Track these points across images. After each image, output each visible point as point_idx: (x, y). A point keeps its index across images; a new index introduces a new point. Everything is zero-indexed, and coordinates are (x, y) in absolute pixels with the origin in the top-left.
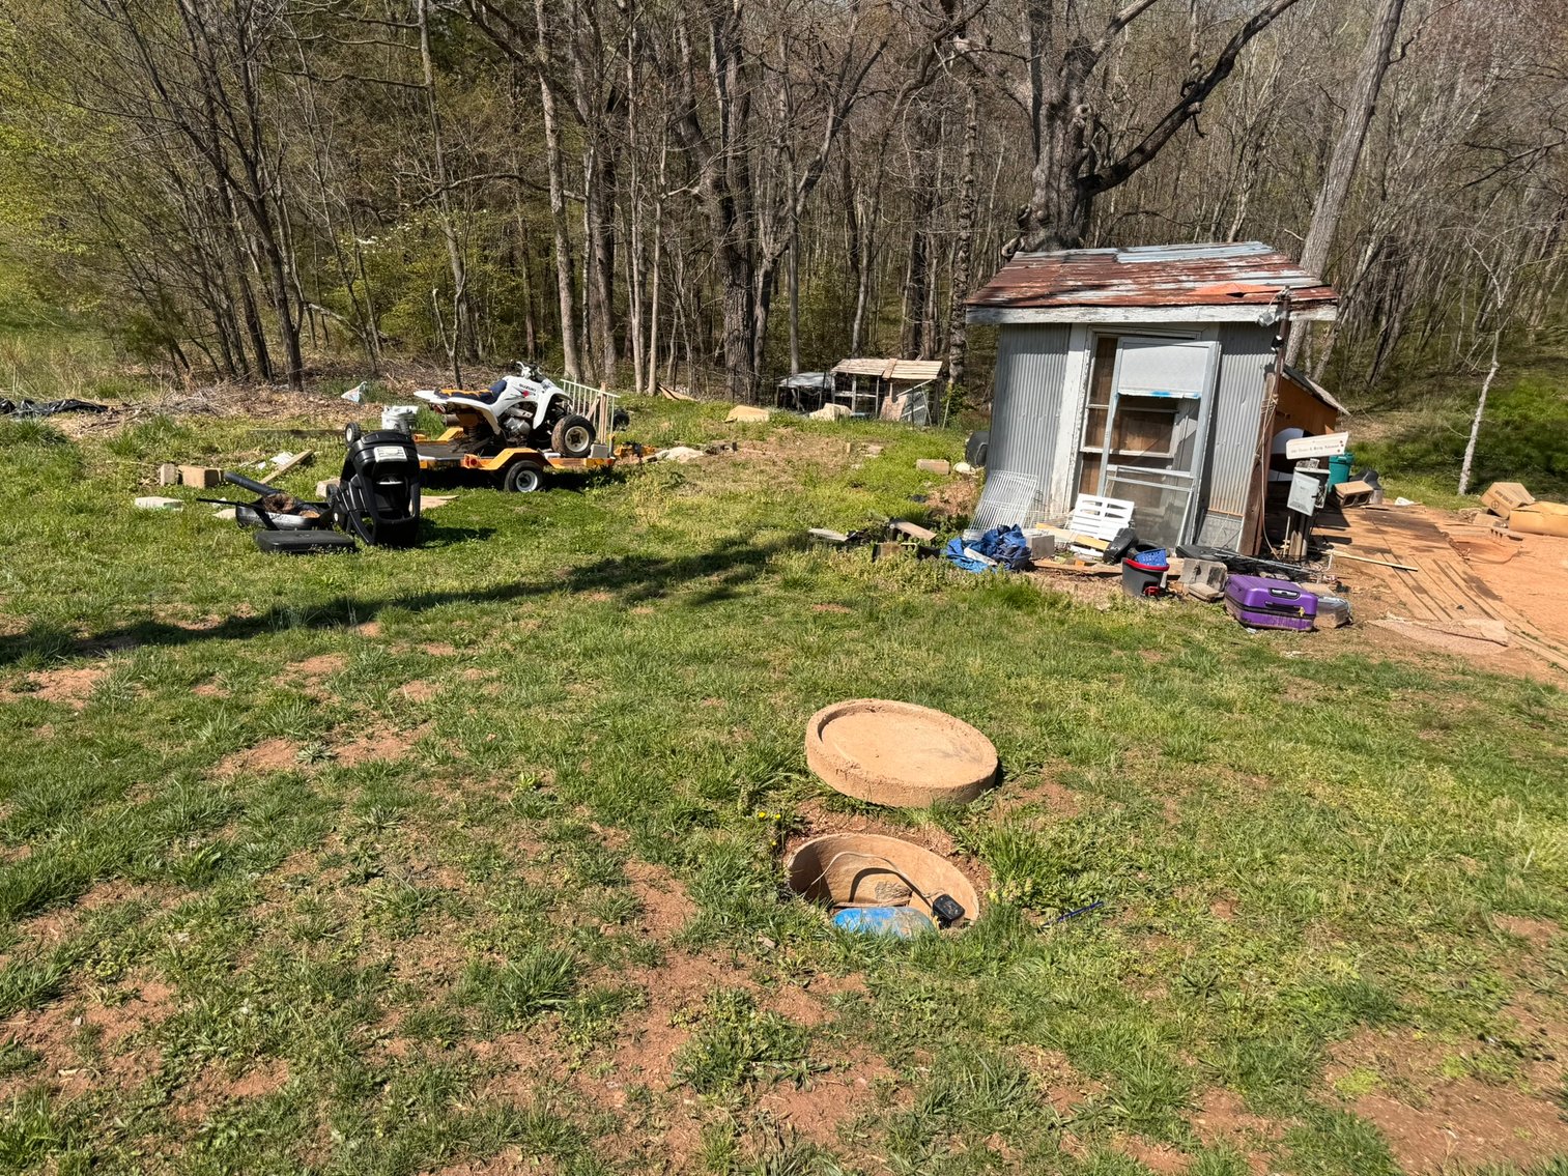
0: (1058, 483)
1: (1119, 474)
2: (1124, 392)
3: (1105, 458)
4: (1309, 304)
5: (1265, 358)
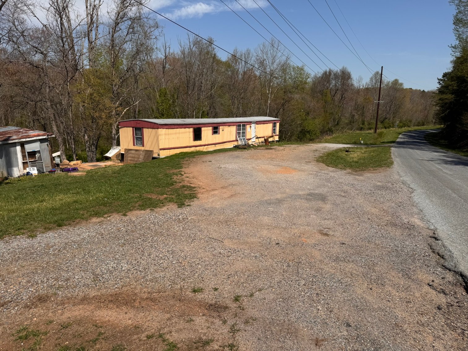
0: (20, 168)
1: (32, 164)
2: (28, 151)
3: (28, 162)
4: (51, 135)
5: (47, 143)
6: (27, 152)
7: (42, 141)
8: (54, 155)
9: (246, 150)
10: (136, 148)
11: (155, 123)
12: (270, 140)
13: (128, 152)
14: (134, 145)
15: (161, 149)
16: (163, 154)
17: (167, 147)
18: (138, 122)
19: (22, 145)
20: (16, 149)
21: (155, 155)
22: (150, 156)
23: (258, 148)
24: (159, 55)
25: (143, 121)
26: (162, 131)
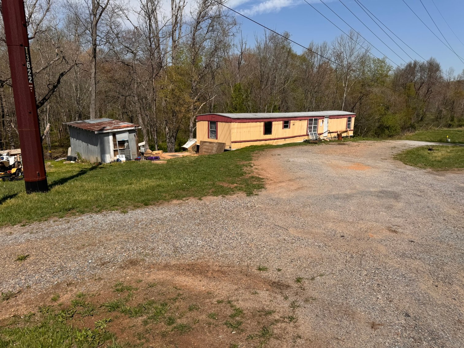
0: (112, 155)
1: (121, 152)
3: (118, 150)
4: (138, 126)
5: (134, 134)
6: (118, 141)
7: (130, 132)
8: (140, 144)
9: (317, 145)
10: (211, 140)
11: (228, 117)
12: (344, 135)
13: (203, 144)
14: (209, 138)
15: (232, 142)
16: (235, 147)
17: (238, 140)
18: (214, 116)
19: (114, 134)
20: (109, 138)
21: (227, 148)
22: (223, 148)
23: (330, 143)
24: (235, 51)
25: (218, 115)
26: (234, 125)
